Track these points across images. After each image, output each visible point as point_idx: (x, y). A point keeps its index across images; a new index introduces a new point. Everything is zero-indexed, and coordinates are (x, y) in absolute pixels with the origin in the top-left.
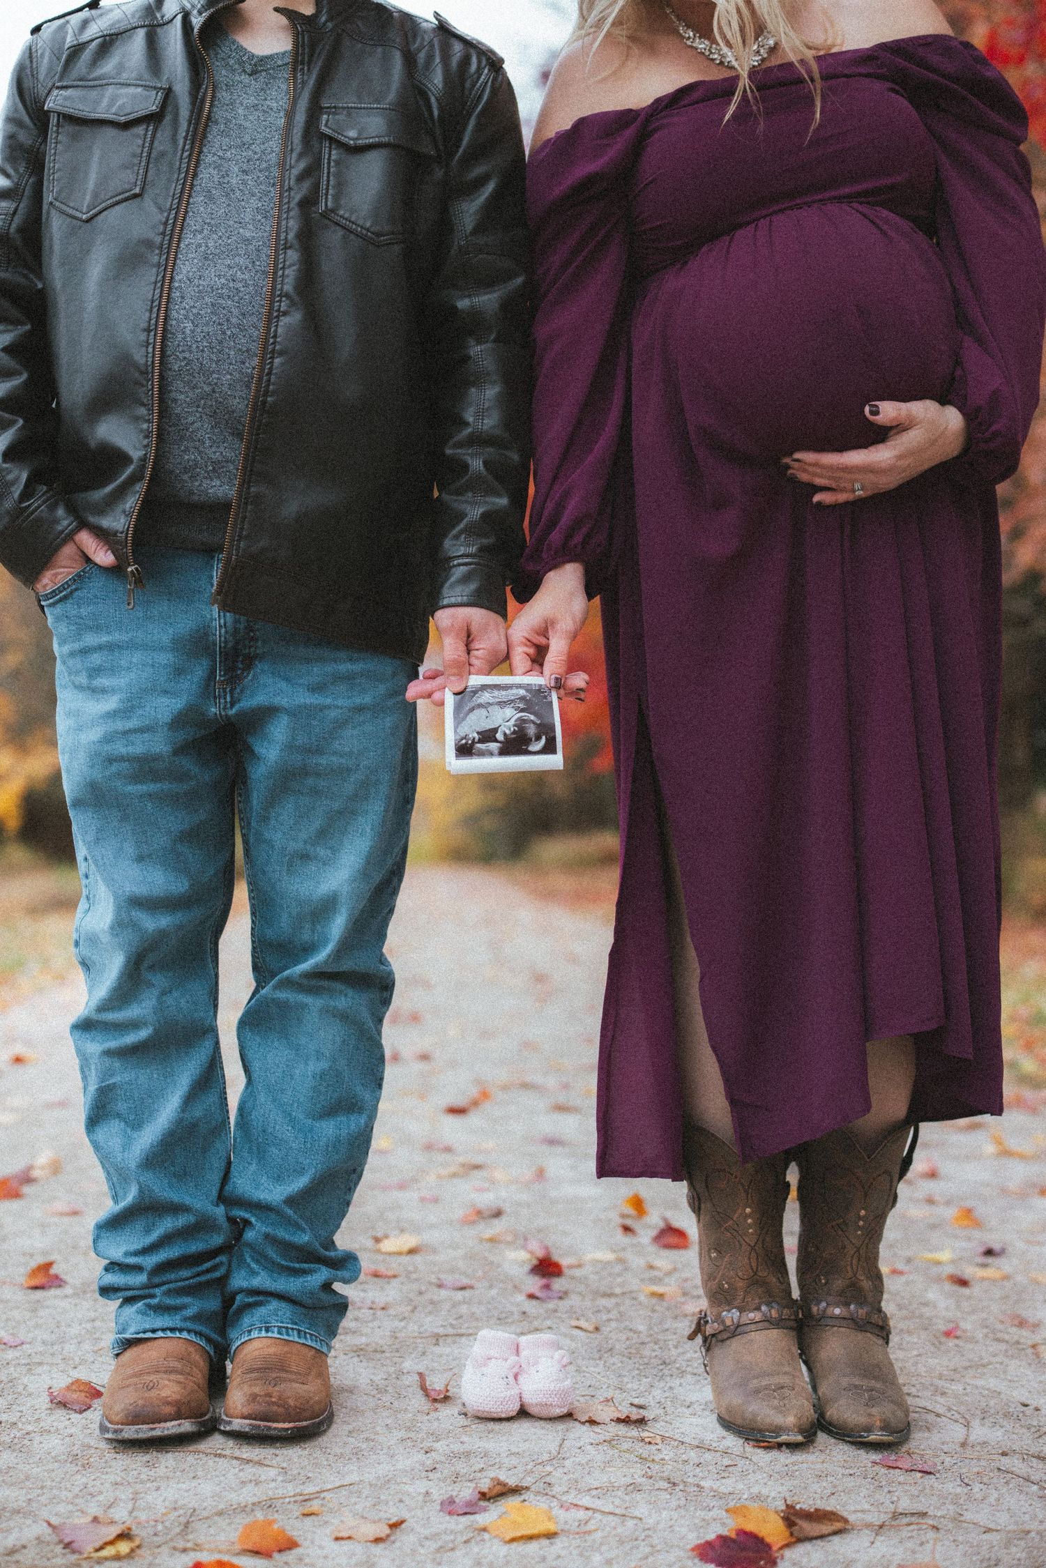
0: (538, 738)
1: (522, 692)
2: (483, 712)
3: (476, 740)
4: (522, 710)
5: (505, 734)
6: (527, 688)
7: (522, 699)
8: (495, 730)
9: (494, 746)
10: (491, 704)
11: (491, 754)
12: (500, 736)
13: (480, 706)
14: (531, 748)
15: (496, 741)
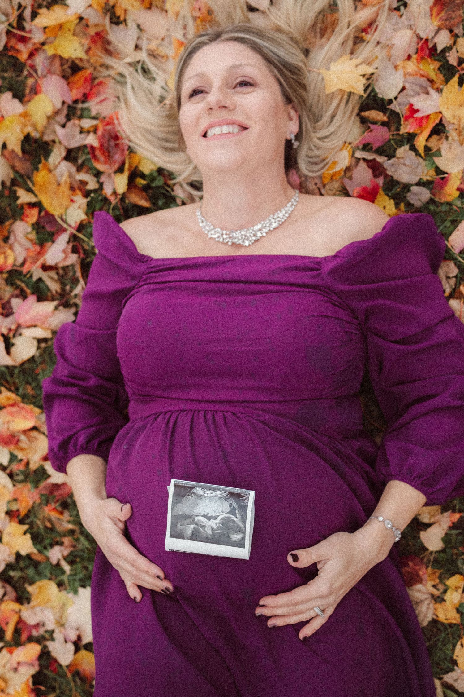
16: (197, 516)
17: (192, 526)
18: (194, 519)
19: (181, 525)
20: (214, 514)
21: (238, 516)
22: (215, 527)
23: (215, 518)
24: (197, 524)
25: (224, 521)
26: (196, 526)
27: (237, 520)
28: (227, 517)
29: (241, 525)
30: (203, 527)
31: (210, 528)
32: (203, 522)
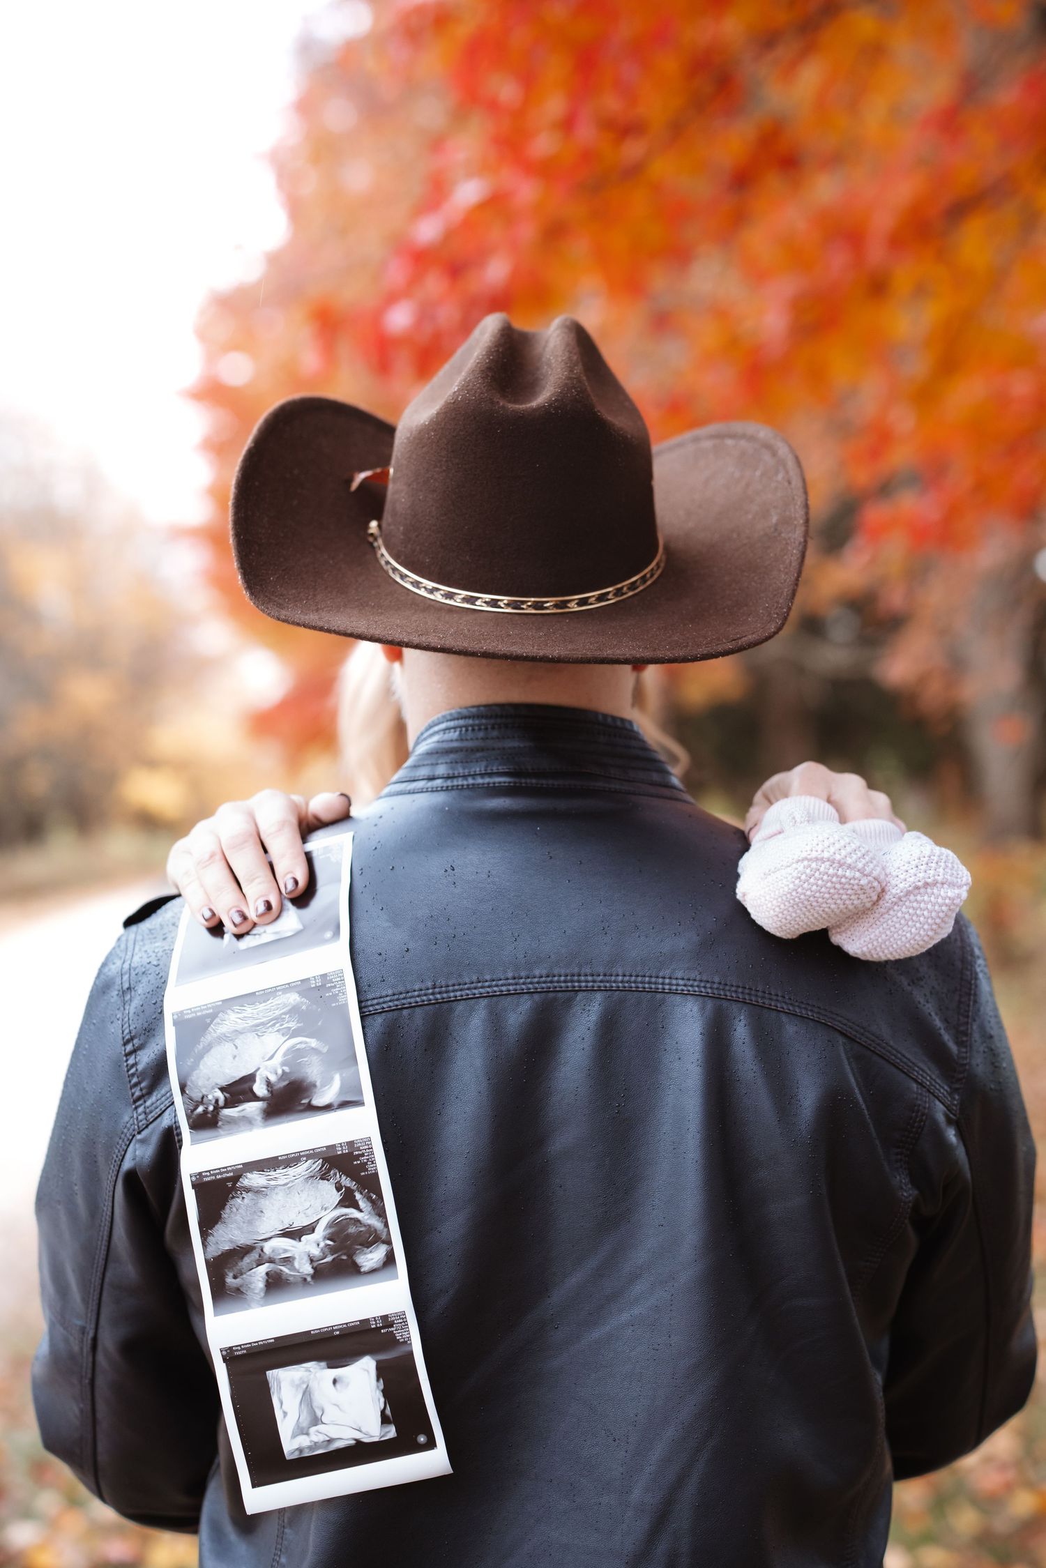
0: (328, 1081)
1: (293, 998)
2: (227, 1048)
3: (221, 1103)
4: (295, 1034)
5: (269, 1084)
6: (303, 986)
7: (294, 1011)
8: (250, 1078)
9: (252, 1108)
10: (238, 1033)
11: (247, 1121)
12: (260, 1089)
13: (223, 1038)
14: (318, 1101)
15: (255, 1098)
16: (266, 1240)
17: (263, 1269)
18: (262, 1250)
19: (235, 1277)
20: (306, 1222)
21: (362, 1204)
22: (316, 1252)
23: (311, 1229)
24: (271, 1261)
25: (333, 1230)
26: (272, 1265)
27: (365, 1215)
28: (338, 1218)
29: (376, 1223)
30: (288, 1261)
31: (306, 1259)
32: (286, 1251)
